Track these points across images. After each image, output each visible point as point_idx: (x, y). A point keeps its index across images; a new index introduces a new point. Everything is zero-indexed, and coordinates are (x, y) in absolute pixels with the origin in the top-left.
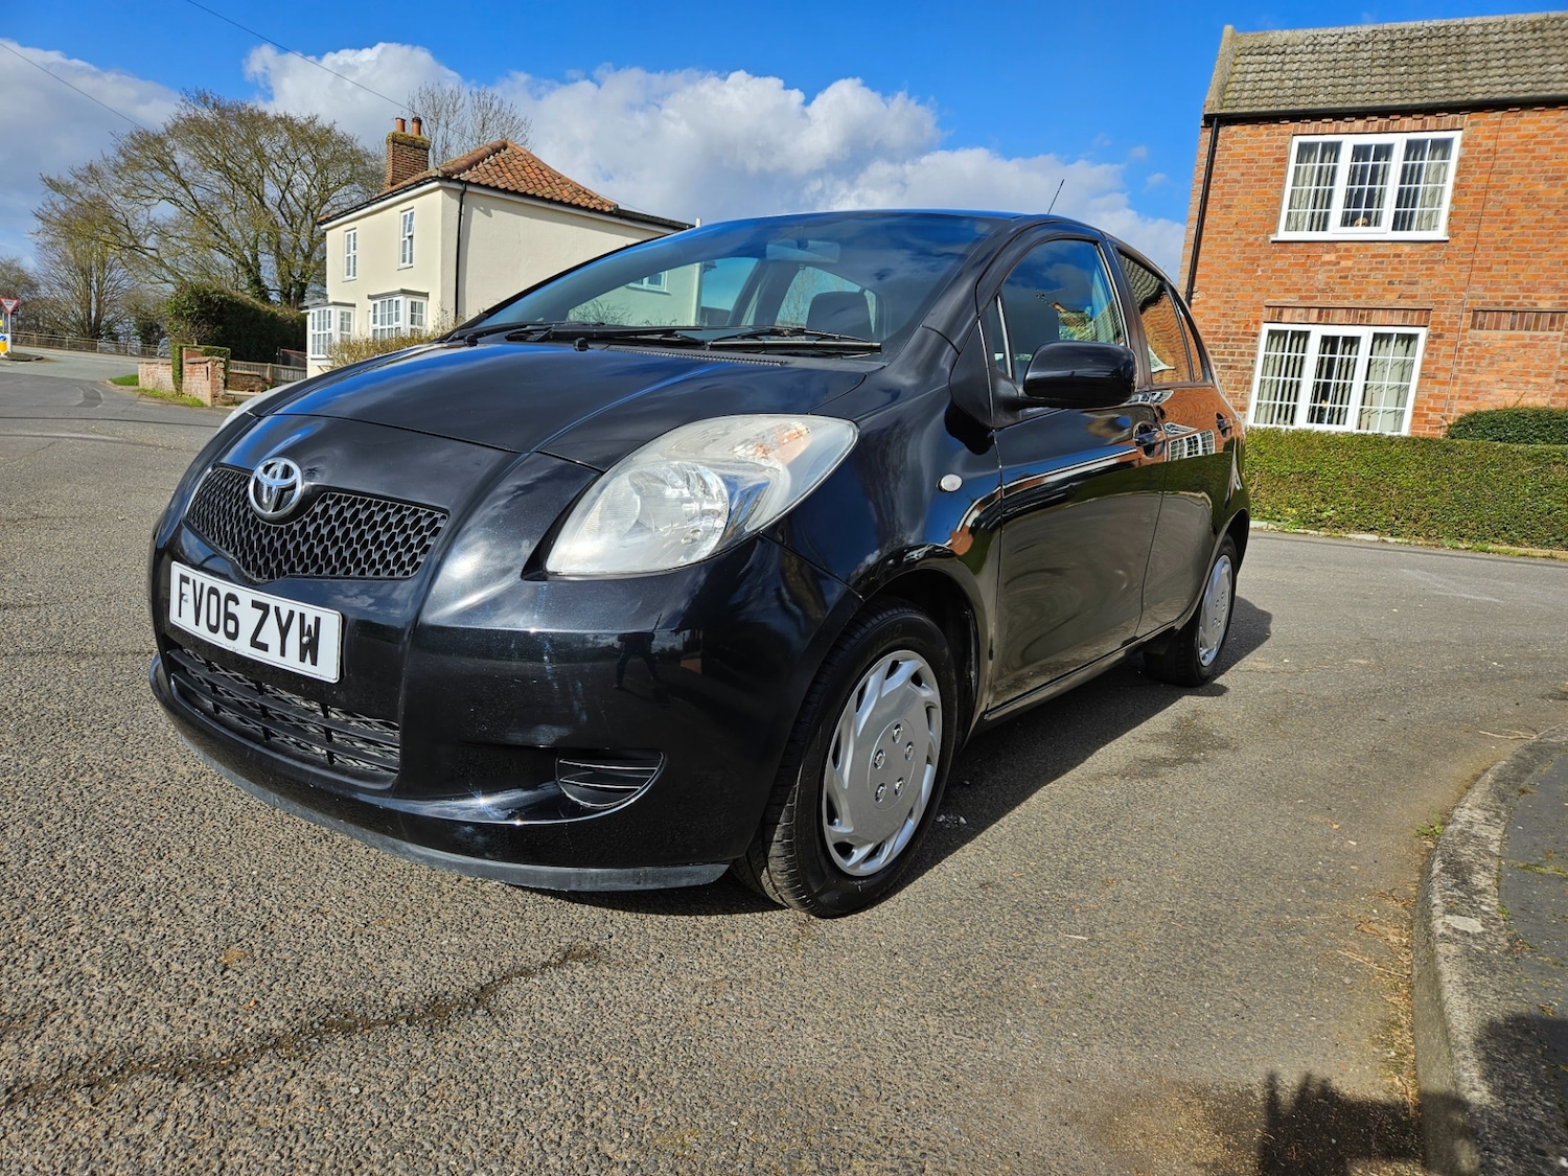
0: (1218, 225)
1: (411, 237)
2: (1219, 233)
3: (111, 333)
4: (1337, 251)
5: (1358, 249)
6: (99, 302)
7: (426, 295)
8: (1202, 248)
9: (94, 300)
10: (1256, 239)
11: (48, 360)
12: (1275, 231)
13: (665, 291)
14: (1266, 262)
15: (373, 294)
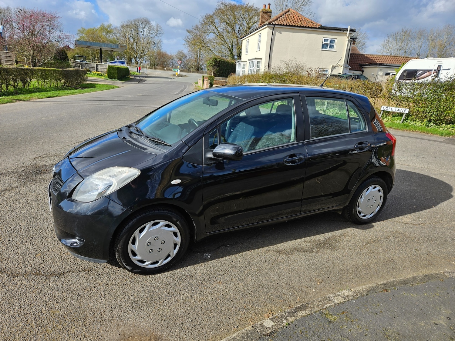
1: (260, 42)
3: (201, 68)
6: (199, 60)
7: (261, 59)
9: (198, 59)
11: (187, 76)
13: (335, 50)
15: (249, 59)
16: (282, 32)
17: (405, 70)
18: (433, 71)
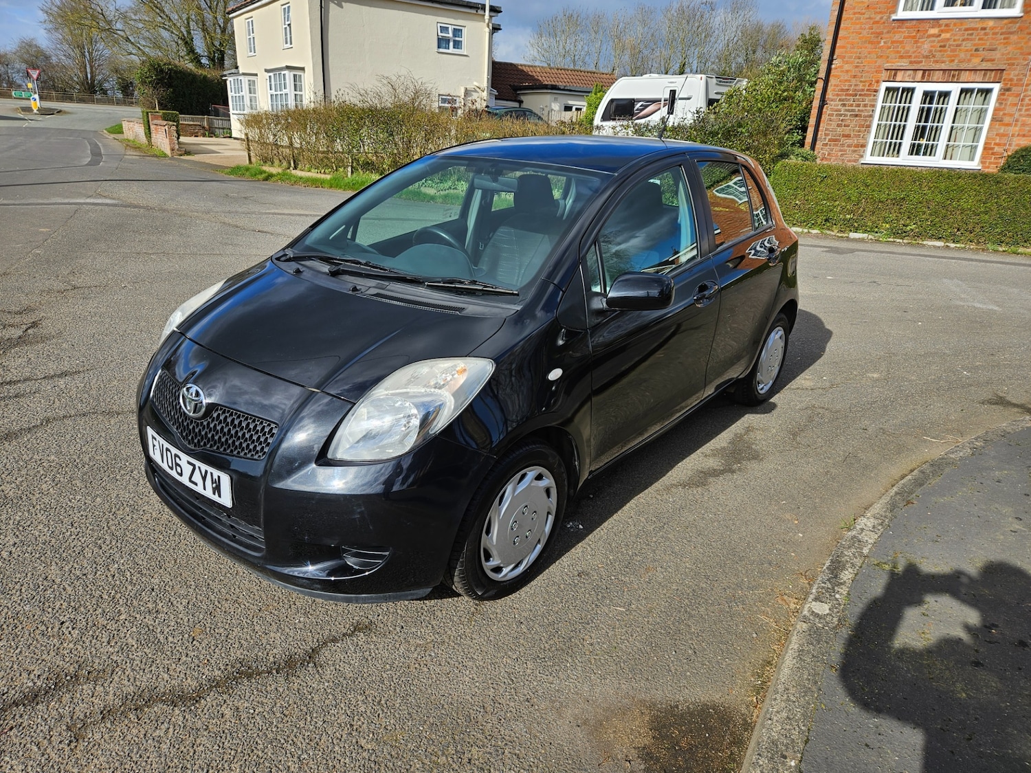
0: (854, 8)
1: (289, 25)
2: (855, 14)
3: (102, 89)
4: (940, 26)
5: (955, 25)
6: (91, 67)
7: (303, 69)
8: (842, 25)
9: (88, 66)
10: (882, 18)
12: (895, 12)
13: (465, 54)
14: (887, 36)
15: (268, 68)
16: (343, 4)
17: (612, 101)
18: (662, 102)
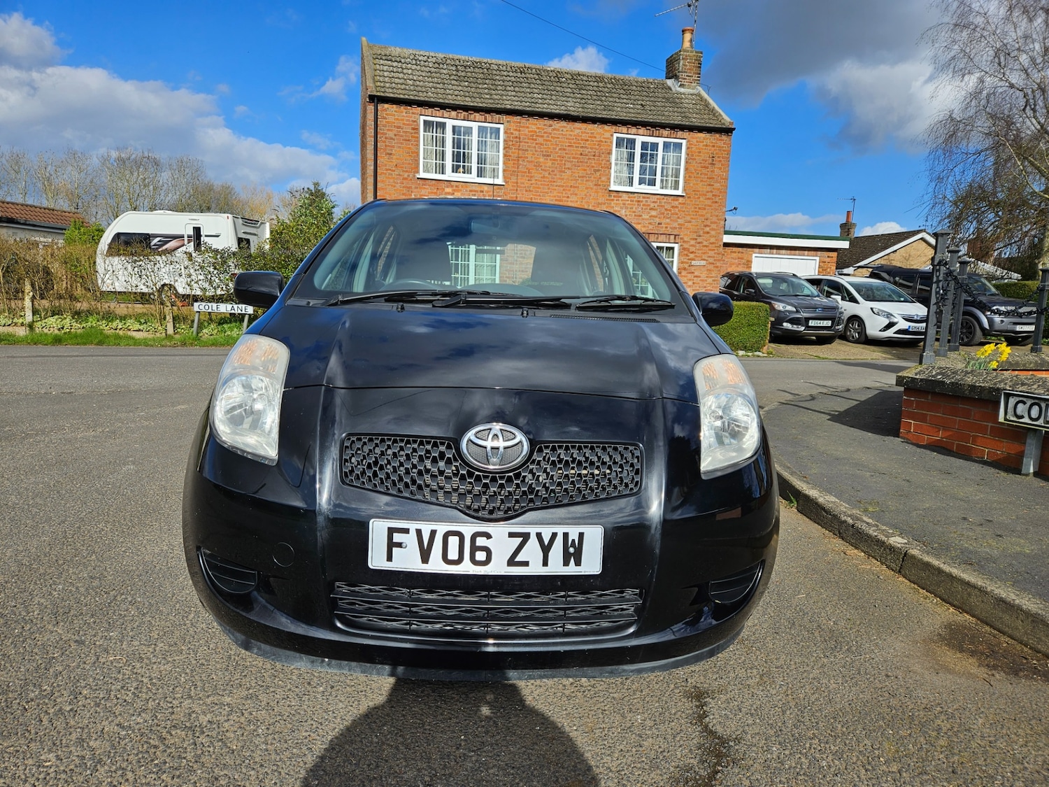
0: (386, 165)
2: (387, 170)
4: (452, 186)
5: (462, 186)
10: (409, 176)
12: (418, 172)
14: (415, 190)
17: (118, 235)
18: (186, 239)
